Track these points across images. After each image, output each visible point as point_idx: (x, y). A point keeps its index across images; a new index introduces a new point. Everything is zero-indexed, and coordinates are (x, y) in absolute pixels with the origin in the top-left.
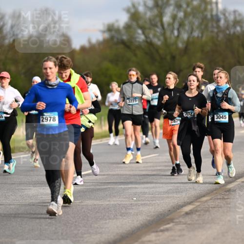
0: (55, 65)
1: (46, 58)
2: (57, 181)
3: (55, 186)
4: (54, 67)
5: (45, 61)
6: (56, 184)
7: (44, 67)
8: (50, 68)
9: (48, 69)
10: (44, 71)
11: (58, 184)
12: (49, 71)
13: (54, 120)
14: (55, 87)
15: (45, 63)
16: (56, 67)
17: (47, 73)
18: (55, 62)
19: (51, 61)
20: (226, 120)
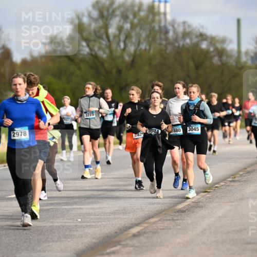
0: (24, 81)
1: (15, 75)
2: (29, 193)
5: (14, 77)
6: (28, 196)
7: (13, 83)
8: (20, 84)
9: (18, 85)
10: (14, 87)
11: (31, 196)
12: (18, 87)
14: (25, 102)
15: (15, 79)
17: (17, 89)
18: (24, 79)
19: (20, 77)
20: (199, 132)
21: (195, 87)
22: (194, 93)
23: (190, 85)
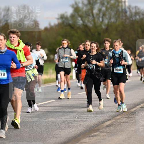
2: (5, 117)
3: (3, 120)
4: (4, 39)
6: (4, 119)
8: (1, 40)
11: (5, 119)
13: (4, 75)
14: (4, 53)
16: (5, 40)
18: (4, 37)
19: (1, 35)
20: (122, 72)
21: (117, 42)
22: (117, 46)
23: (114, 41)
